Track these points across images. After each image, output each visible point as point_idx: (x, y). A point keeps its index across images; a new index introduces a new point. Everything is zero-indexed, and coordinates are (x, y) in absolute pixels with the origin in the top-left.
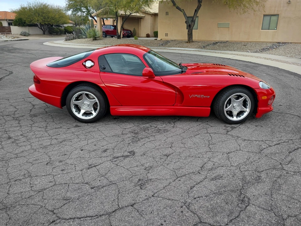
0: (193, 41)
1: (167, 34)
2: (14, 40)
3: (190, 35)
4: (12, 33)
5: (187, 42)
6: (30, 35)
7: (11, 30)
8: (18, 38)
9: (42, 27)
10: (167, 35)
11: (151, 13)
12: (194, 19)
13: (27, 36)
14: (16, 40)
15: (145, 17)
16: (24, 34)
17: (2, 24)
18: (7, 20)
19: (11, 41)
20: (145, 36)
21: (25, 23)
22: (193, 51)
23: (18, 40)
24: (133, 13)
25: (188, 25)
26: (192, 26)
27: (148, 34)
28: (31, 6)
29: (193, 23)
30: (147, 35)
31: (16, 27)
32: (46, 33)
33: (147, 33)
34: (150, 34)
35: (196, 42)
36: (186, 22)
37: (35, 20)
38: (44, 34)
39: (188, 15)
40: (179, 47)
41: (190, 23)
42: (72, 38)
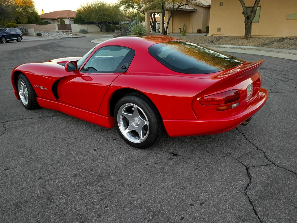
0: (251, 37)
1: (220, 28)
2: (72, 37)
3: (248, 29)
4: (73, 30)
5: (244, 38)
6: (88, 32)
7: (71, 27)
8: (76, 35)
9: (100, 25)
10: (219, 30)
11: (204, 5)
12: (255, 8)
13: (85, 33)
14: (74, 37)
15: (197, 10)
16: (83, 32)
17: (65, 22)
18: (69, 18)
19: (70, 38)
20: (196, 31)
21: (84, 21)
22: (251, 49)
23: (75, 37)
24: (182, 6)
25: (246, 16)
26: (252, 18)
27: (200, 29)
28: (89, 5)
29: (253, 14)
30: (198, 30)
31: (77, 25)
32: (103, 30)
33: (198, 29)
34: (201, 29)
35: (255, 37)
36: (243, 13)
37: (92, 18)
38: (101, 31)
39: (247, 5)
40: (232, 44)
41: (249, 14)
42: (120, 35)
